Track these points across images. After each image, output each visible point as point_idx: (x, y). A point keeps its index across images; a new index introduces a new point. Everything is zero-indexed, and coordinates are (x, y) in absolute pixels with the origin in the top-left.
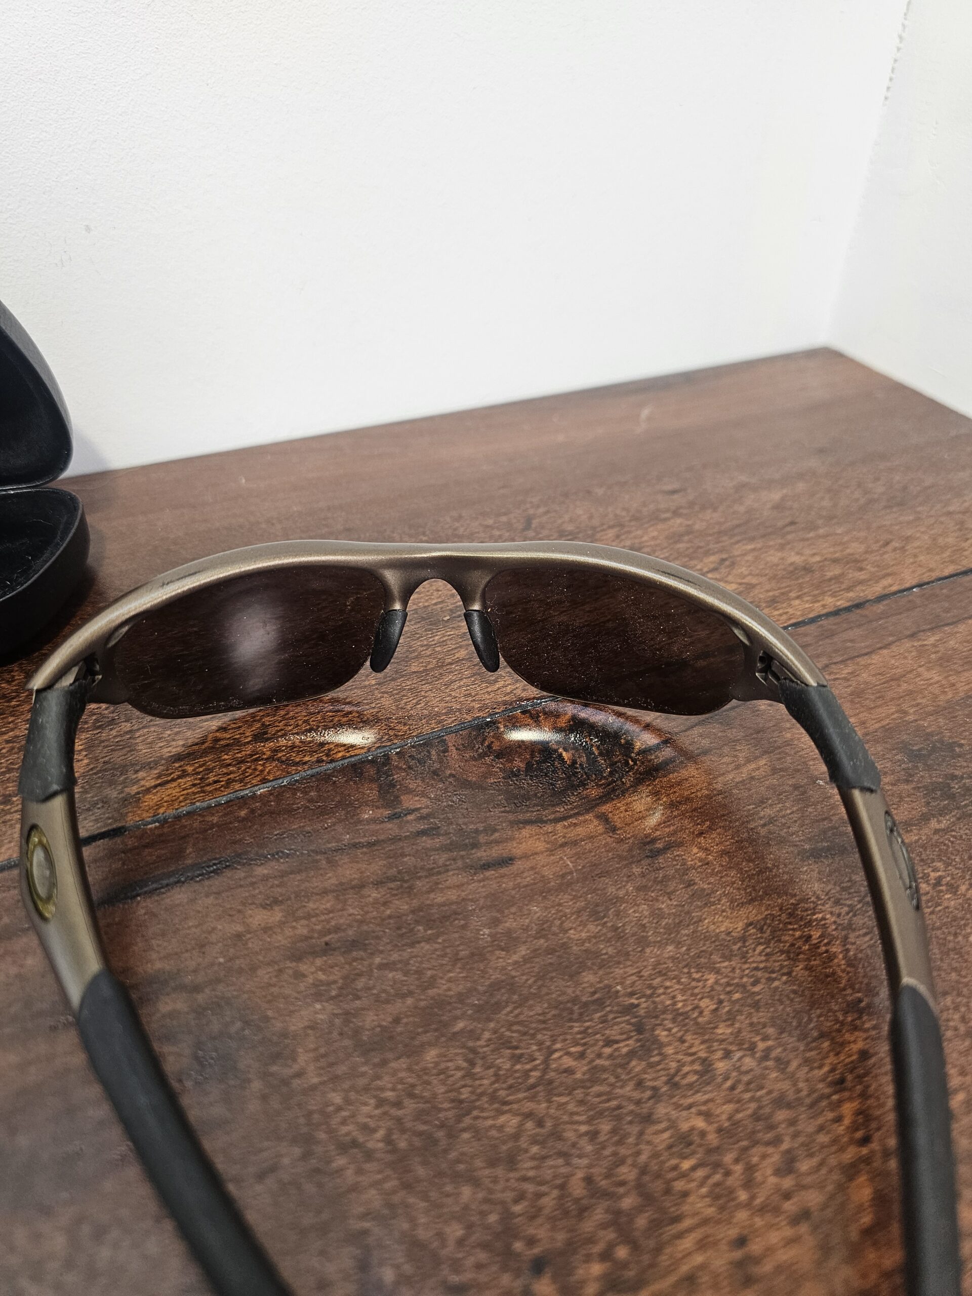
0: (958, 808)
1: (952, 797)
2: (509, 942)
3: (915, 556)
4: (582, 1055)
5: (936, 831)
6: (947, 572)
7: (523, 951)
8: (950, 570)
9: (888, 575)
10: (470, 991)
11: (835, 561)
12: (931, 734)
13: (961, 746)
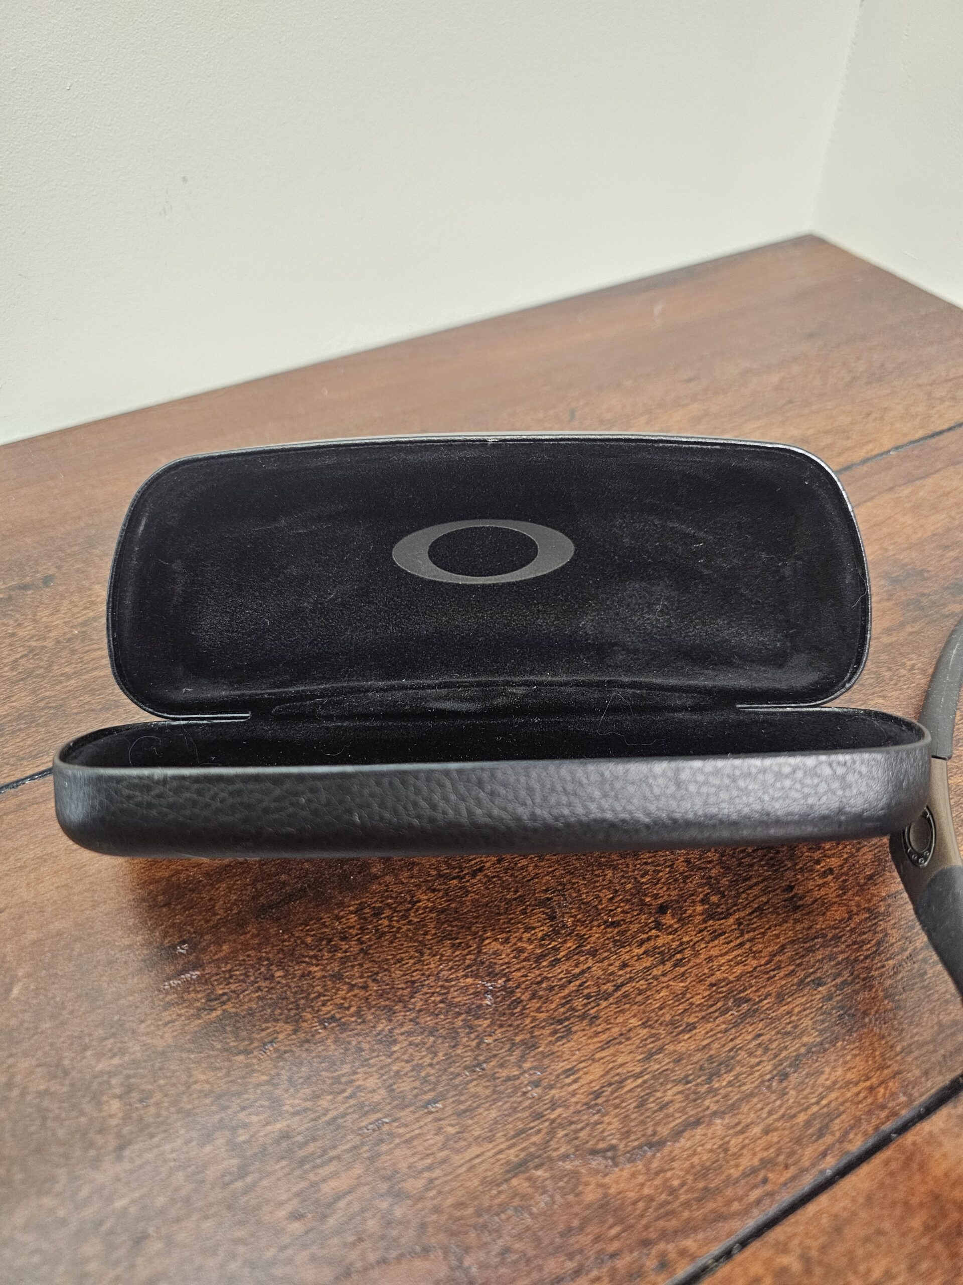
0: (926, 616)
1: (922, 609)
3: (892, 424)
5: (911, 633)
6: (917, 436)
8: (920, 433)
9: (870, 442)
11: (827, 432)
12: (906, 565)
13: (928, 571)
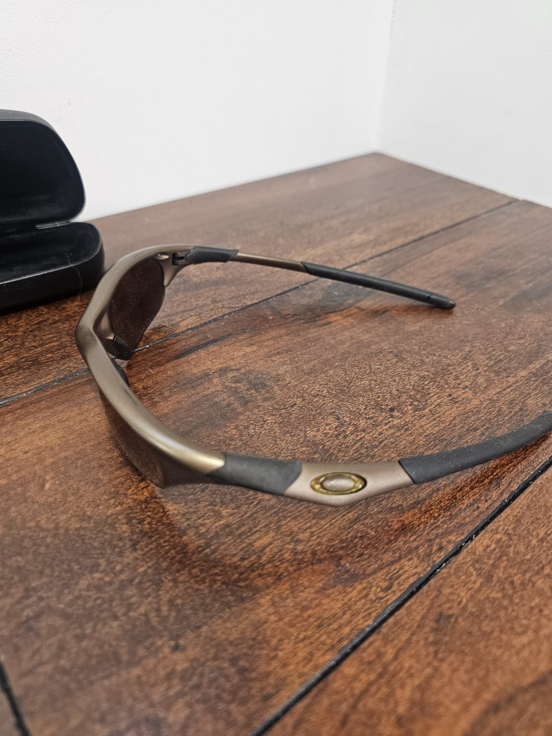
2: (343, 343)
4: (381, 365)
7: (348, 344)
10: (336, 356)
